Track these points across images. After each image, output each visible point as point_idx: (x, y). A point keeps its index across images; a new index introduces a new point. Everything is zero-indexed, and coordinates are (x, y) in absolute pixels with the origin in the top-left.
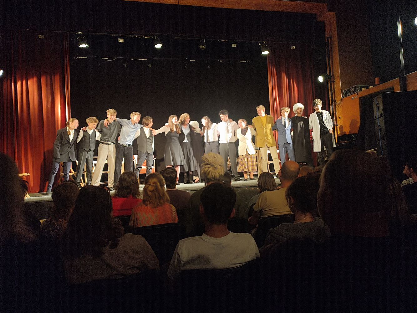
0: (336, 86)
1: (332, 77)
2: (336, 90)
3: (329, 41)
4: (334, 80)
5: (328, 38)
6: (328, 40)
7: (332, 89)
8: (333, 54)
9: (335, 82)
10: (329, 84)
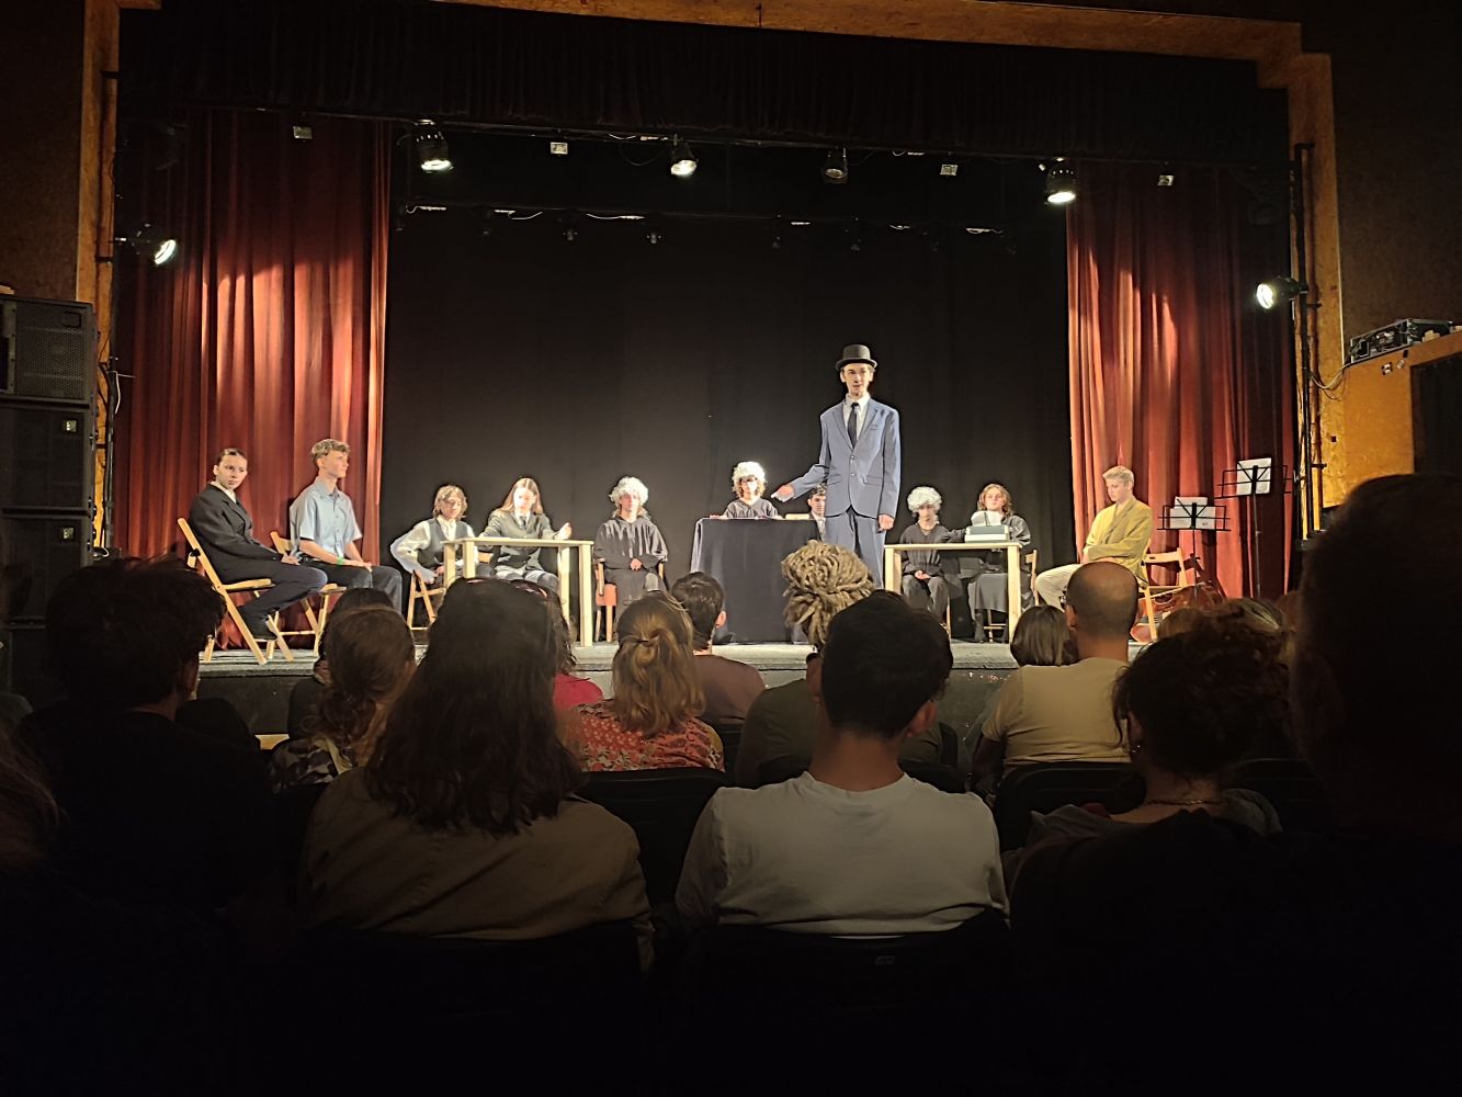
0: (1325, 322)
1: (1307, 289)
2: (1321, 337)
3: (1304, 158)
4: (1317, 299)
5: (1298, 148)
6: (1298, 156)
7: (1309, 333)
8: (1319, 207)
9: (1319, 310)
10: (1299, 316)
